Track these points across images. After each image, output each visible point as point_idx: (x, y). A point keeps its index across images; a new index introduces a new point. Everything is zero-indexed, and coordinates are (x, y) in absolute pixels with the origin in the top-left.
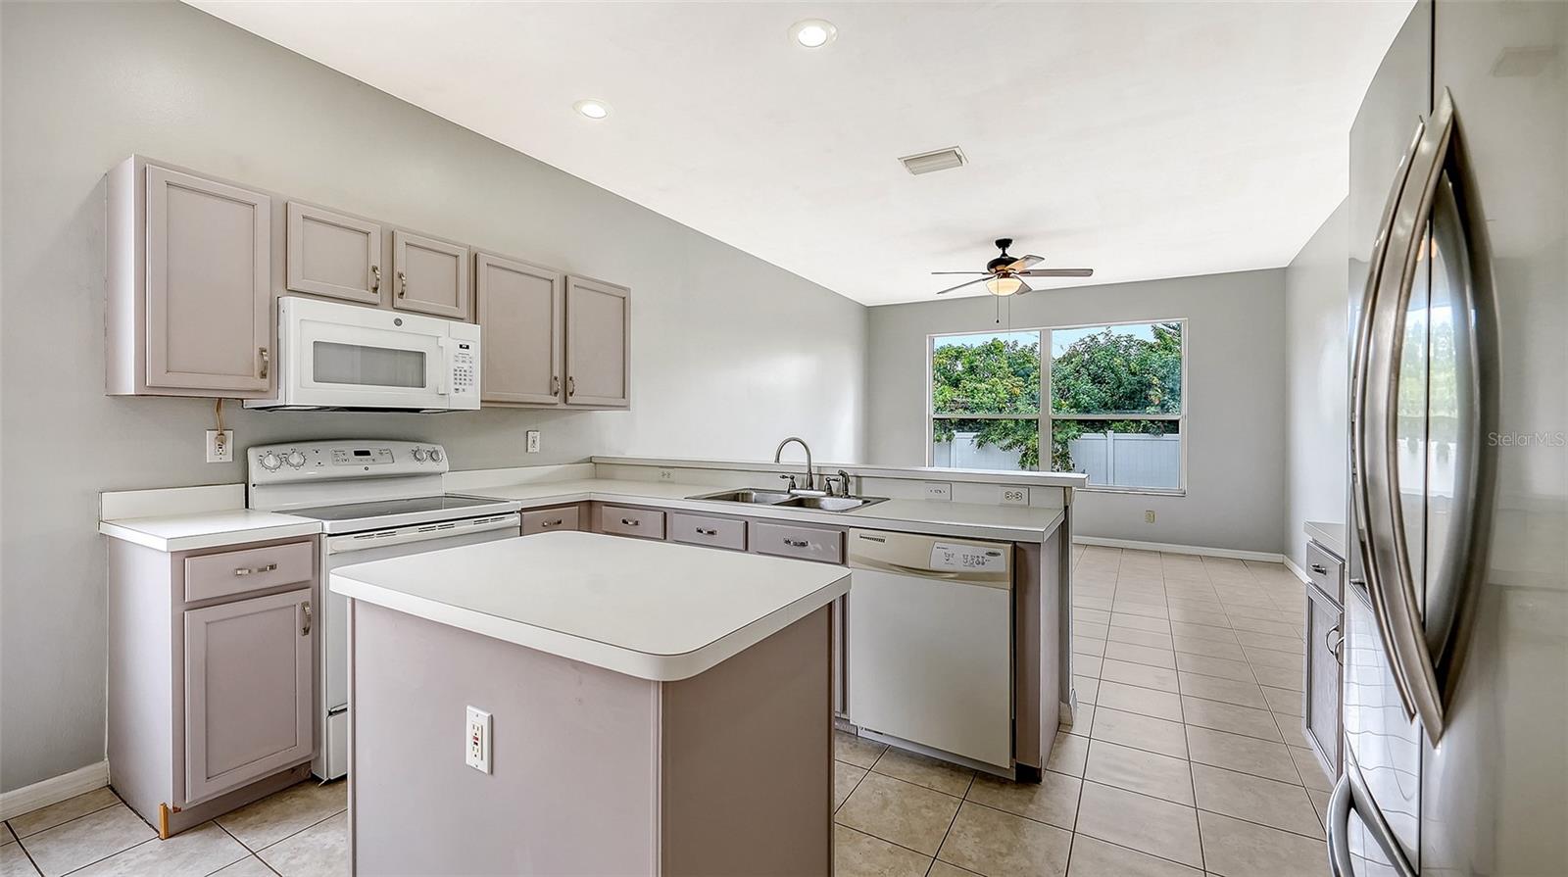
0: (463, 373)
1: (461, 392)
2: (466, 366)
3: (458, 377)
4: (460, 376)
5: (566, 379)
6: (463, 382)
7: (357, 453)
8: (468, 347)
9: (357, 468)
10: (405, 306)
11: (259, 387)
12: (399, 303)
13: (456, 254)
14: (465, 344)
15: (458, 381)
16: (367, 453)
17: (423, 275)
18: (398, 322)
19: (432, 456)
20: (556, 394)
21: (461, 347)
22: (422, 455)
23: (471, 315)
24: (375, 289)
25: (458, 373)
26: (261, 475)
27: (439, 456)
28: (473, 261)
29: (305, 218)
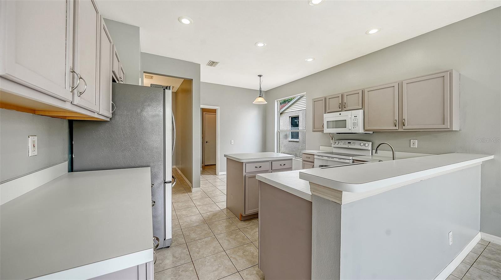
0: (355, 123)
1: (355, 128)
2: (356, 121)
3: (354, 124)
4: (355, 124)
6: (355, 125)
7: (348, 143)
8: (358, 116)
9: (347, 146)
10: (346, 110)
11: (322, 130)
12: (345, 109)
13: (359, 92)
16: (350, 143)
17: (351, 101)
18: (340, 114)
19: (365, 145)
20: (396, 126)
21: (355, 117)
22: (362, 144)
23: (363, 107)
24: (340, 108)
25: (354, 123)
26: (333, 145)
27: (367, 145)
28: (363, 92)
29: (329, 99)
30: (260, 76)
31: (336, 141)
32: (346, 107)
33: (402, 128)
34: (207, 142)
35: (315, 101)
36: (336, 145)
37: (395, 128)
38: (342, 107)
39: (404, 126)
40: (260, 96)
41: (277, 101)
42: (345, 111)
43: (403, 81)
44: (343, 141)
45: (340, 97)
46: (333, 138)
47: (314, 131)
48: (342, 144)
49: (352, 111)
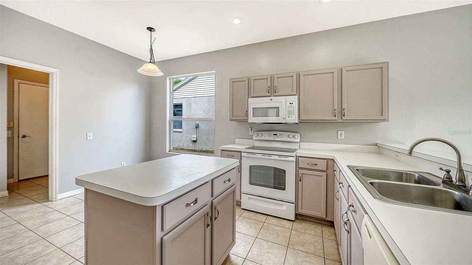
0: (291, 112)
1: (290, 117)
2: (292, 109)
5: (342, 109)
6: (291, 114)
7: (274, 135)
8: (292, 103)
9: (273, 138)
10: (277, 95)
11: (245, 119)
12: (275, 94)
13: (292, 76)
14: (291, 102)
15: (289, 114)
16: (276, 135)
17: (283, 85)
18: (271, 100)
19: (294, 137)
20: (335, 116)
21: (290, 103)
22: (291, 136)
23: (298, 93)
24: (269, 92)
25: (289, 112)
26: (254, 138)
27: (296, 137)
28: (298, 76)
29: (254, 80)
30: (150, 29)
31: (258, 133)
32: (277, 92)
33: (342, 119)
34: (24, 137)
35: (234, 82)
36: (259, 138)
37: (334, 118)
38: (272, 91)
39: (344, 116)
40: (151, 62)
41: (170, 79)
42: (275, 96)
43: (343, 68)
44: (268, 133)
45: (269, 79)
46: (253, 129)
47: (232, 120)
48: (266, 136)
49: (287, 97)
